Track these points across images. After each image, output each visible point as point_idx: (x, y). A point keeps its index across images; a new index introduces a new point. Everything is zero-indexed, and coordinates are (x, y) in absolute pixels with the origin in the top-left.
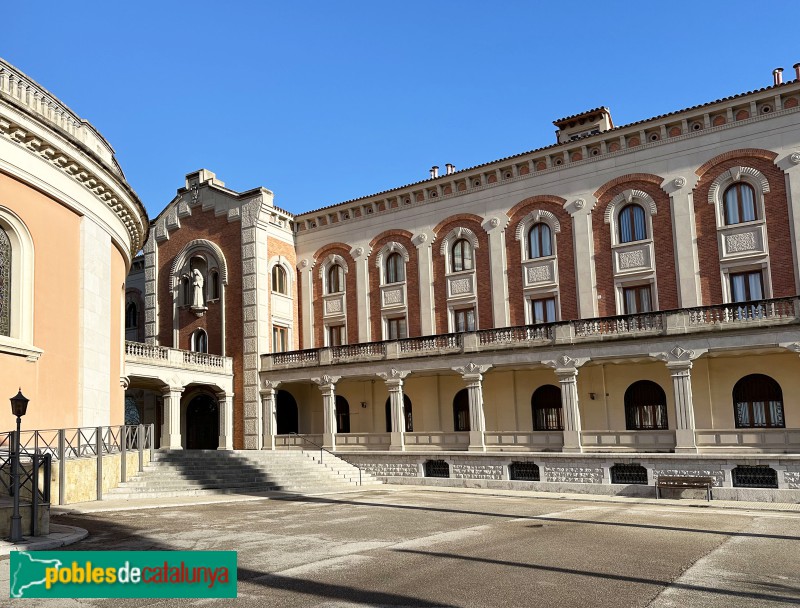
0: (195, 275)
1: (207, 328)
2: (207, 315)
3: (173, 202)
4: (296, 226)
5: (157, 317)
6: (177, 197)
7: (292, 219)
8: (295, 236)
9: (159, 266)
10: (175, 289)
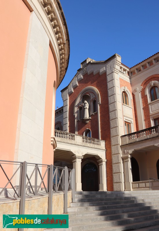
0: (85, 104)
1: (91, 128)
2: (91, 121)
3: (75, 76)
4: (131, 74)
5: (68, 128)
6: (77, 73)
7: (129, 70)
8: (130, 78)
9: (69, 105)
10: (76, 113)
